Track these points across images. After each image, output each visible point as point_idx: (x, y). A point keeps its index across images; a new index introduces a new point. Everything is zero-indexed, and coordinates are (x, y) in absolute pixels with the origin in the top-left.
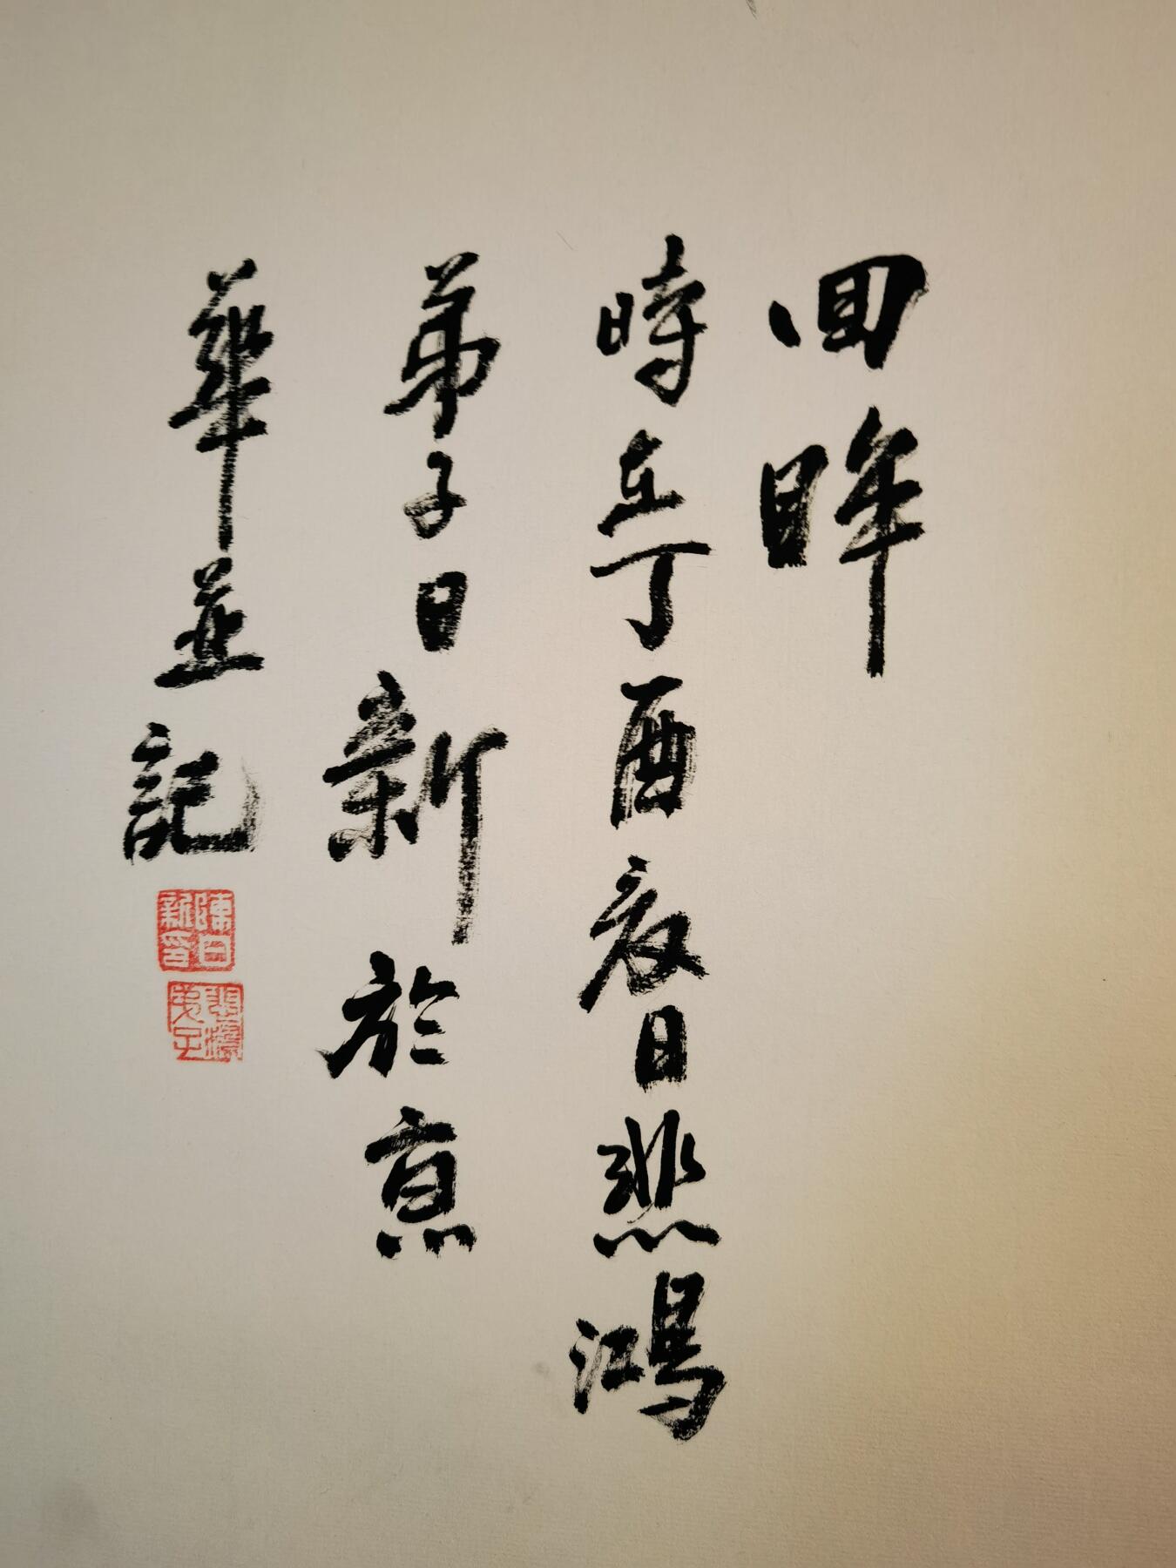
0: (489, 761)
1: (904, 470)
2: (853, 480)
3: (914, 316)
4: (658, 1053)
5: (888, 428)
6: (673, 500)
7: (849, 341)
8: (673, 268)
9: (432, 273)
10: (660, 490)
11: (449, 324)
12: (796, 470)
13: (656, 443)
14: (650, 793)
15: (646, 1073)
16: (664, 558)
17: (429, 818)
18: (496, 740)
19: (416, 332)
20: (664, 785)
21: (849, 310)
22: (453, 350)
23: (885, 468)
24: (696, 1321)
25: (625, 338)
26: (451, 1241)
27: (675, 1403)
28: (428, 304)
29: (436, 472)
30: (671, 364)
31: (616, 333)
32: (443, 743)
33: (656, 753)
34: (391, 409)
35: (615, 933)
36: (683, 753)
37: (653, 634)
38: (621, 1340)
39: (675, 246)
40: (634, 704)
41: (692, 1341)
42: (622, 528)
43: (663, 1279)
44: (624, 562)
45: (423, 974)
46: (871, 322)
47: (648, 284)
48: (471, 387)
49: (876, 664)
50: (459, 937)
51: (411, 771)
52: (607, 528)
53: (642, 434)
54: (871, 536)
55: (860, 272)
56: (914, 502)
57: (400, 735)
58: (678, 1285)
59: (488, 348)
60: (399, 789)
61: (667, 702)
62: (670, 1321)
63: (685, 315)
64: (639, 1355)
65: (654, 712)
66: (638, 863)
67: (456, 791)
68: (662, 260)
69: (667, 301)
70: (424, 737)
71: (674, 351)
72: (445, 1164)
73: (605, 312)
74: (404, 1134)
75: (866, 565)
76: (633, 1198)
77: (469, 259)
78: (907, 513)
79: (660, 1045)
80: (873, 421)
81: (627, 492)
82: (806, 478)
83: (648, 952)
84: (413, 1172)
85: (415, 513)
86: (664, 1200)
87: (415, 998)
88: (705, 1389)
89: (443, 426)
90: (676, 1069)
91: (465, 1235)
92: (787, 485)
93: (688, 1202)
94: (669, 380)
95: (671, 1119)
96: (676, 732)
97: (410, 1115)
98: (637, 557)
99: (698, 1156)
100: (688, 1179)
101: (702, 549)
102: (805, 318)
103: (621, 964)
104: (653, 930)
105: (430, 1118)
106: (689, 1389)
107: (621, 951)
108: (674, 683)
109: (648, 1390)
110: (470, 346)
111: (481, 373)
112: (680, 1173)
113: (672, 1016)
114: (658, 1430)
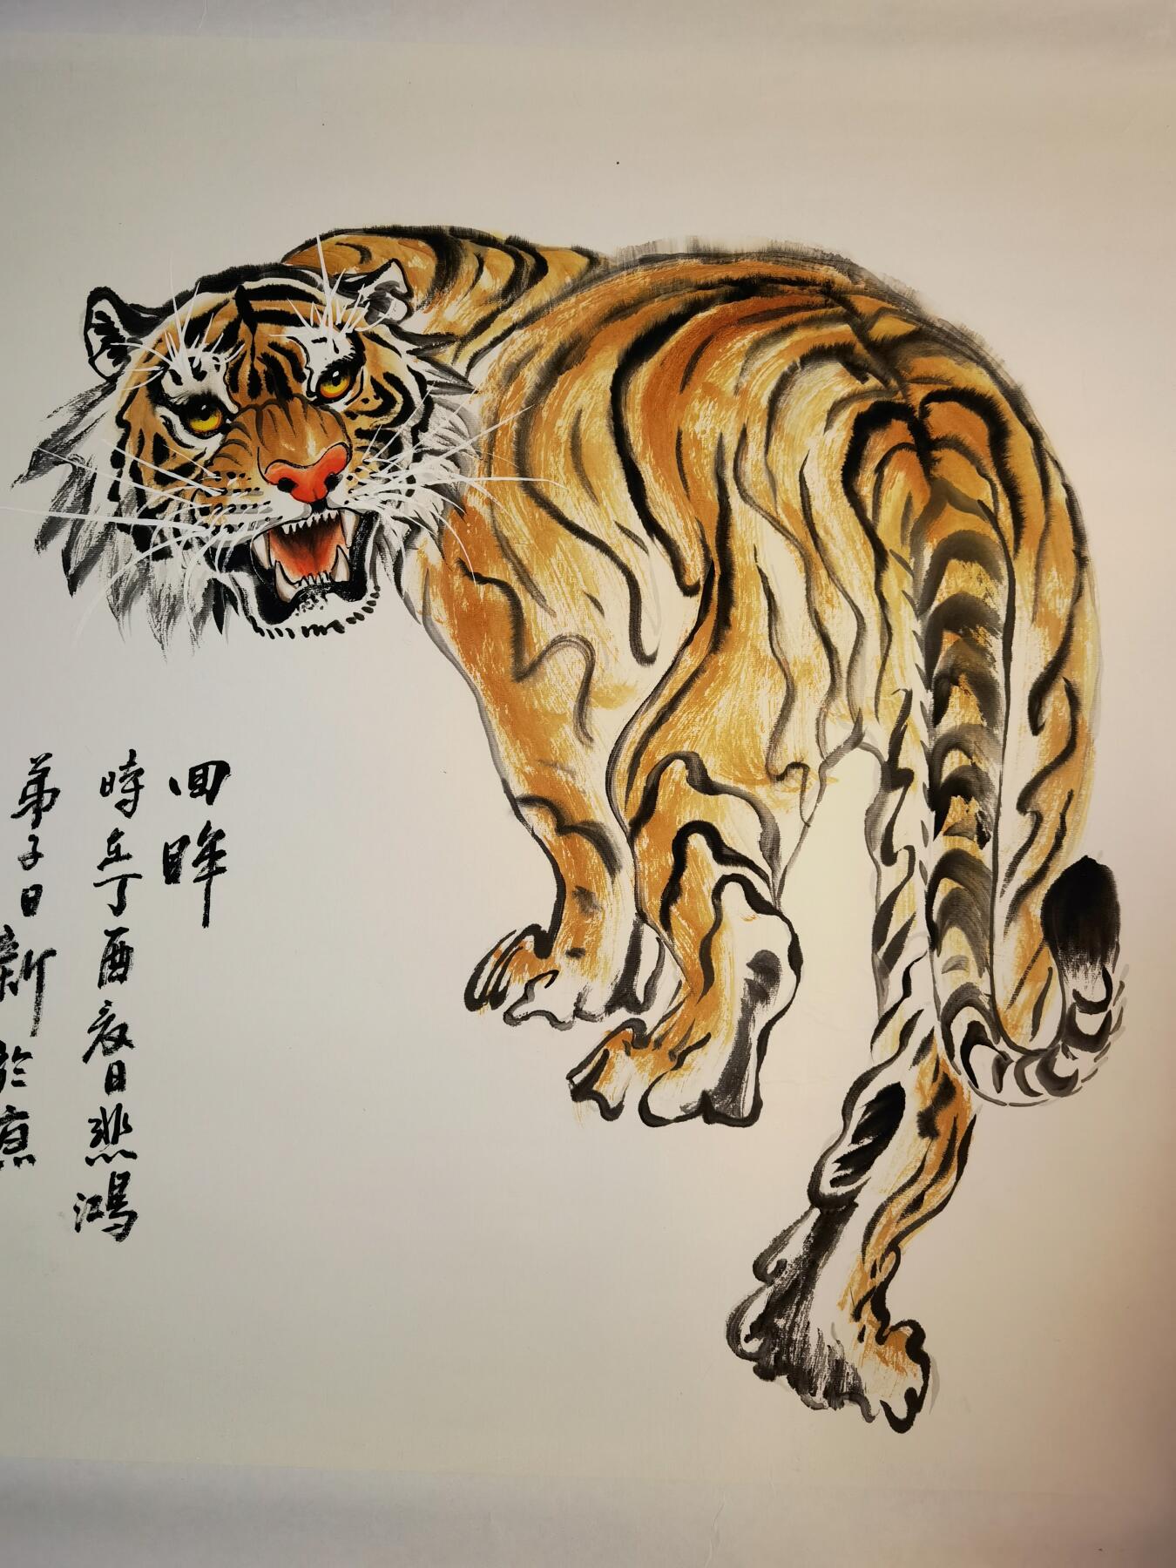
0: (48, 961)
1: (220, 846)
2: (200, 849)
3: (226, 784)
4: (114, 1080)
5: (214, 829)
6: (128, 857)
7: (200, 794)
8: (131, 763)
9: (33, 761)
10: (123, 852)
11: (39, 782)
12: (177, 845)
13: (122, 833)
14: (115, 974)
15: (109, 1088)
16: (123, 879)
17: (23, 984)
18: (52, 953)
19: (25, 785)
20: (120, 971)
21: (201, 782)
22: (40, 792)
23: (213, 845)
24: (127, 1191)
25: (111, 790)
26: (25, 1162)
27: (117, 1226)
28: (30, 773)
29: (32, 843)
30: (130, 801)
31: (108, 788)
32: (30, 954)
33: (118, 958)
34: (14, 816)
35: (98, 1031)
36: (128, 958)
37: (118, 910)
38: (95, 1201)
39: (133, 753)
40: (109, 938)
41: (125, 1200)
42: (107, 867)
43: (113, 1174)
44: (107, 881)
45: (18, 1049)
46: (209, 787)
47: (122, 768)
48: (48, 808)
49: (206, 923)
50: (34, 1034)
51: (16, 966)
52: (101, 867)
53: (117, 830)
54: (206, 872)
55: (205, 767)
56: (223, 858)
57: (12, 951)
58: (120, 1177)
59: (55, 792)
60: (11, 973)
61: (123, 937)
62: (116, 1192)
63: (136, 782)
64: (102, 1207)
65: (117, 942)
66: (108, 1003)
67: (34, 974)
68: (128, 760)
69: (129, 776)
70: (21, 952)
71: (131, 796)
72: (24, 1129)
73: (104, 779)
74: (7, 1116)
75: (203, 883)
76: (102, 1140)
77: (48, 756)
78: (220, 863)
79: (115, 1076)
80: (208, 826)
81: (110, 853)
82: (181, 849)
83: (111, 1039)
84: (10, 1133)
85: (23, 860)
86: (115, 1141)
87: (14, 1059)
88: (129, 1220)
89: (35, 824)
90: (121, 1086)
91: (31, 1159)
92: (173, 851)
93: (125, 1142)
94: (128, 808)
95: (119, 1107)
96: (126, 950)
97: (10, 1108)
98: (113, 879)
99: (129, 1122)
100: (126, 1132)
101: (139, 876)
102: (183, 784)
103: (100, 1044)
104: (114, 1030)
105: (19, 1110)
106: (123, 1220)
107: (100, 1038)
108: (126, 930)
109: (106, 1221)
110: (48, 791)
111: (52, 802)
112: (122, 1129)
113: (120, 1065)
114: (110, 1237)
